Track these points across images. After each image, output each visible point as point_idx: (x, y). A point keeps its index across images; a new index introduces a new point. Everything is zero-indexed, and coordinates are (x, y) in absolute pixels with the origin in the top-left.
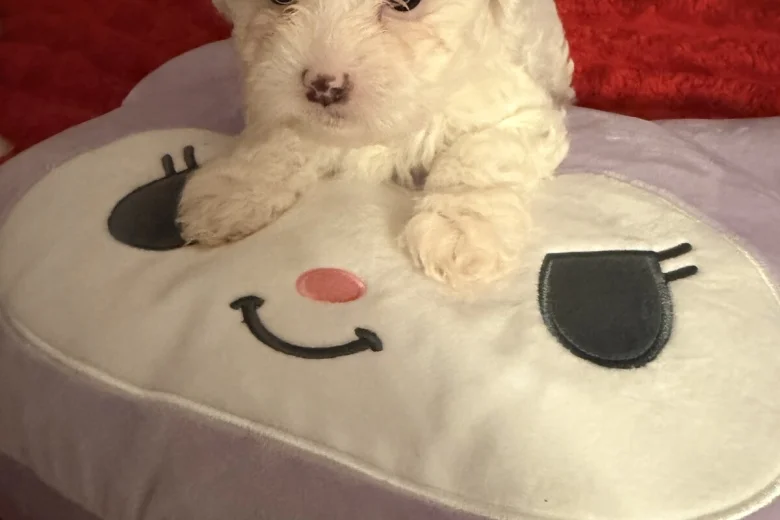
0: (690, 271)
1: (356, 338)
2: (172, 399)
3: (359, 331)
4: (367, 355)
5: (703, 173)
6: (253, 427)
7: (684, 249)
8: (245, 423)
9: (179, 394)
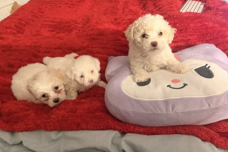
0: (209, 67)
1: (184, 85)
2: (170, 98)
3: (184, 84)
4: (186, 86)
5: (201, 56)
6: (182, 97)
7: (207, 65)
8: (180, 97)
9: (170, 97)
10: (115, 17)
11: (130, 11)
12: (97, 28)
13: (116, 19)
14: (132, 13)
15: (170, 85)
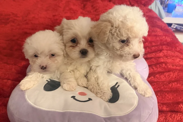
10: (54, 14)
11: (71, 9)
12: (32, 23)
13: (54, 16)
14: (72, 11)
15: (75, 97)
